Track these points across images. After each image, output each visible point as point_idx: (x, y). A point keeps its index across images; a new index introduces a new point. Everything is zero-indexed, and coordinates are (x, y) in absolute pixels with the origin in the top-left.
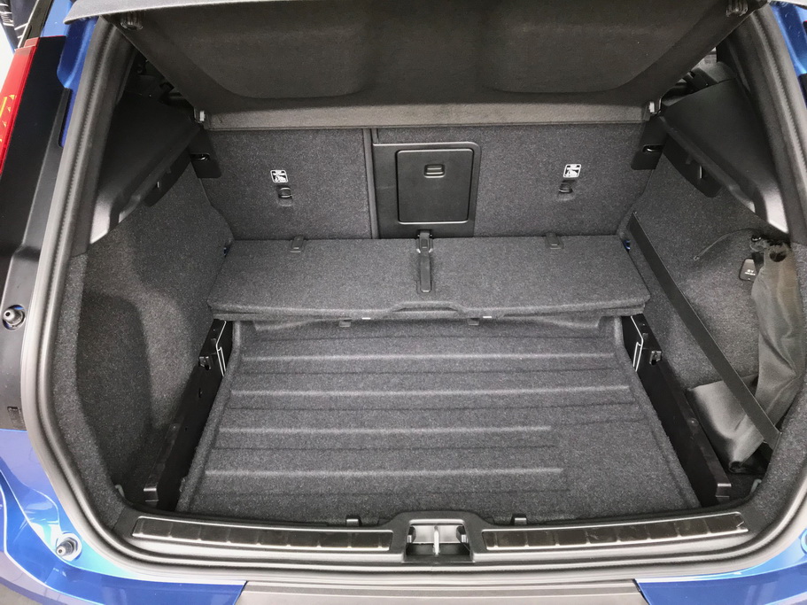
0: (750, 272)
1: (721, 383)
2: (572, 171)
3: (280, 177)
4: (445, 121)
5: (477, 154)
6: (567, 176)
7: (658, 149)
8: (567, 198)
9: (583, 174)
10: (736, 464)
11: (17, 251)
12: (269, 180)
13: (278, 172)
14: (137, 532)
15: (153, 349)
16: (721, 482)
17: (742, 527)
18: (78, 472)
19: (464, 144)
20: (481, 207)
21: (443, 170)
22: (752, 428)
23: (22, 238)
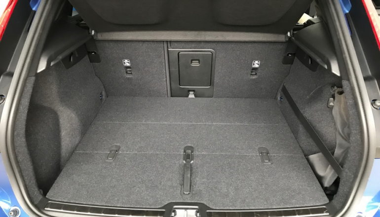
0: (331, 104)
1: (320, 154)
2: (256, 64)
3: (127, 63)
4: (199, 39)
5: (214, 55)
6: (254, 66)
7: (294, 55)
8: (254, 77)
9: (261, 65)
12: (122, 64)
13: (126, 61)
14: (47, 208)
17: (326, 212)
19: (208, 50)
20: (216, 80)
21: (199, 62)
22: (333, 171)
23: (7, 68)
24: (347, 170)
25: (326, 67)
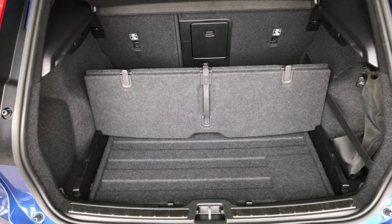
0: (361, 83)
2: (277, 32)
3: (134, 37)
4: (213, 9)
5: (230, 25)
6: (275, 35)
7: (319, 21)
8: (274, 45)
9: (282, 33)
10: (352, 175)
11: (7, 81)
12: (129, 39)
13: (133, 35)
14: (70, 210)
15: (75, 123)
16: (344, 184)
17: (353, 206)
18: (41, 184)
19: (224, 20)
20: (233, 50)
21: (214, 33)
22: (360, 159)
23: (9, 75)
24: (377, 165)
25: (361, 54)
